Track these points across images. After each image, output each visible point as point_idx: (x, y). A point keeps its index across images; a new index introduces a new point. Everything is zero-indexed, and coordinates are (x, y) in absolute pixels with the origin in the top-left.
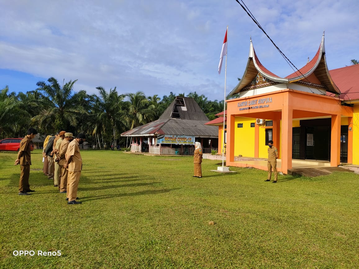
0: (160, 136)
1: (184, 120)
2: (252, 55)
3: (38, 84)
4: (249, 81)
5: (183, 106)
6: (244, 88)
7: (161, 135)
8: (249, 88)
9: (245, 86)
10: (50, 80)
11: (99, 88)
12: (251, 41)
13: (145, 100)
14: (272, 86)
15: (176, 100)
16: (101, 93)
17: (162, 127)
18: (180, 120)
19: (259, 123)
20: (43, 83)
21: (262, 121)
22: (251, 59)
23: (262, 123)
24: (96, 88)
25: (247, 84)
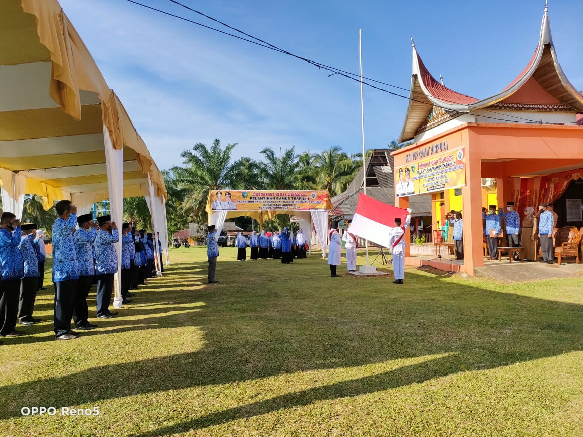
0: (336, 218)
1: (385, 189)
2: (416, 70)
3: (183, 155)
4: (424, 114)
5: (386, 165)
6: (419, 128)
7: (338, 217)
8: (425, 128)
9: (419, 124)
10: (196, 148)
11: (264, 152)
12: (414, 46)
13: (346, 162)
14: (454, 120)
15: (372, 156)
16: (268, 157)
17: (342, 203)
18: (378, 190)
19: (485, 186)
20: (188, 153)
21: (489, 182)
22: (415, 76)
23: (490, 185)
24: (261, 152)
25: (421, 121)
